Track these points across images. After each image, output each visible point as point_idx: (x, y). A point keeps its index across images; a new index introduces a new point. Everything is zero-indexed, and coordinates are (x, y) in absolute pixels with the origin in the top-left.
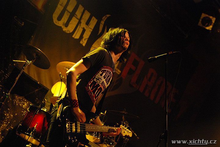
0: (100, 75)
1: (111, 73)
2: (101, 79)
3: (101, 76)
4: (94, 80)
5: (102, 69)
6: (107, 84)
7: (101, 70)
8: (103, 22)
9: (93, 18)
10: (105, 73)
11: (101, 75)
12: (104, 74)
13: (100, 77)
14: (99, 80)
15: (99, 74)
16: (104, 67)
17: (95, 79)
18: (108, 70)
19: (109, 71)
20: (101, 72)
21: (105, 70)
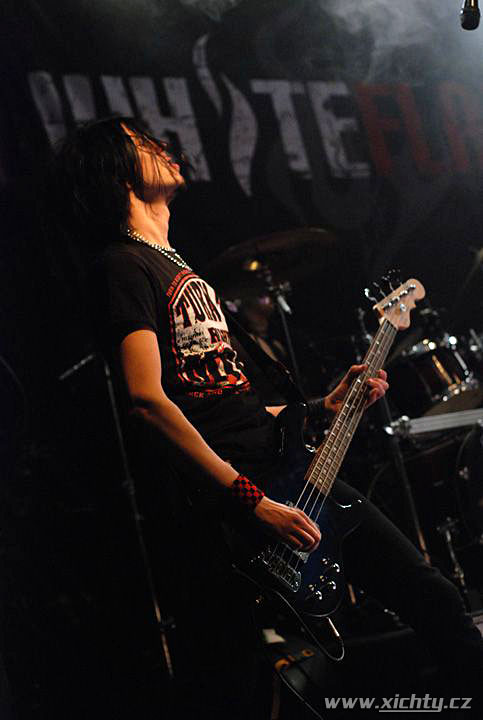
0: (185, 327)
2: (197, 334)
3: (190, 324)
4: (186, 355)
5: (174, 307)
7: (172, 314)
8: (204, 72)
9: (167, 82)
10: (188, 306)
11: (187, 323)
12: (190, 311)
13: (190, 329)
14: (195, 343)
15: (179, 328)
17: (183, 351)
20: (178, 315)
21: (182, 299)
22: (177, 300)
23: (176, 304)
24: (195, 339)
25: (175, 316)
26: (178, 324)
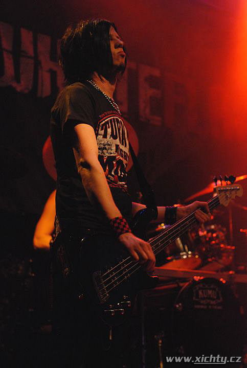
0: (103, 137)
1: (120, 120)
2: (109, 145)
3: (106, 138)
6: (126, 146)
7: (99, 128)
10: (109, 128)
11: (105, 136)
12: (109, 130)
13: (105, 141)
15: (100, 137)
16: (102, 118)
18: (110, 120)
19: (114, 119)
20: (101, 130)
21: (107, 122)
22: (104, 122)
23: (102, 123)
24: (106, 146)
25: (100, 129)
26: (100, 135)
